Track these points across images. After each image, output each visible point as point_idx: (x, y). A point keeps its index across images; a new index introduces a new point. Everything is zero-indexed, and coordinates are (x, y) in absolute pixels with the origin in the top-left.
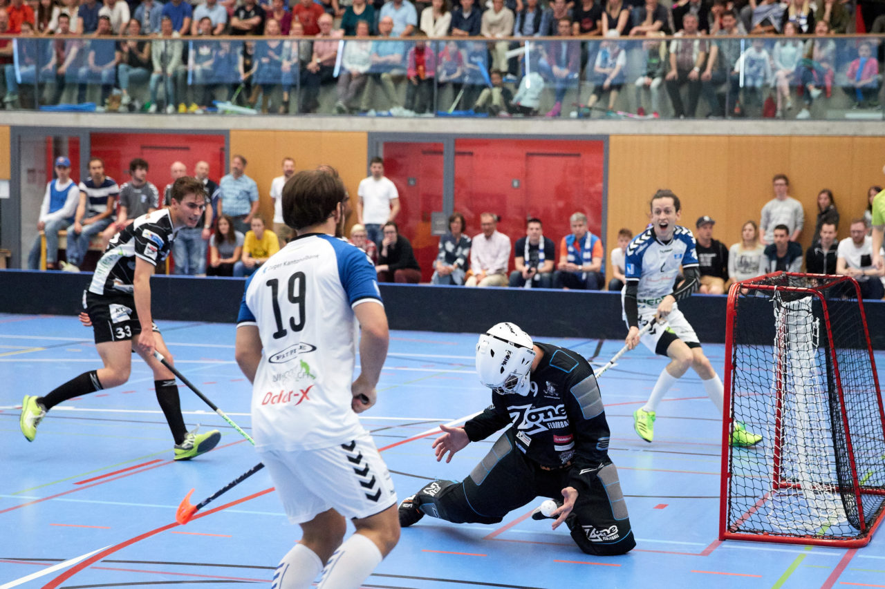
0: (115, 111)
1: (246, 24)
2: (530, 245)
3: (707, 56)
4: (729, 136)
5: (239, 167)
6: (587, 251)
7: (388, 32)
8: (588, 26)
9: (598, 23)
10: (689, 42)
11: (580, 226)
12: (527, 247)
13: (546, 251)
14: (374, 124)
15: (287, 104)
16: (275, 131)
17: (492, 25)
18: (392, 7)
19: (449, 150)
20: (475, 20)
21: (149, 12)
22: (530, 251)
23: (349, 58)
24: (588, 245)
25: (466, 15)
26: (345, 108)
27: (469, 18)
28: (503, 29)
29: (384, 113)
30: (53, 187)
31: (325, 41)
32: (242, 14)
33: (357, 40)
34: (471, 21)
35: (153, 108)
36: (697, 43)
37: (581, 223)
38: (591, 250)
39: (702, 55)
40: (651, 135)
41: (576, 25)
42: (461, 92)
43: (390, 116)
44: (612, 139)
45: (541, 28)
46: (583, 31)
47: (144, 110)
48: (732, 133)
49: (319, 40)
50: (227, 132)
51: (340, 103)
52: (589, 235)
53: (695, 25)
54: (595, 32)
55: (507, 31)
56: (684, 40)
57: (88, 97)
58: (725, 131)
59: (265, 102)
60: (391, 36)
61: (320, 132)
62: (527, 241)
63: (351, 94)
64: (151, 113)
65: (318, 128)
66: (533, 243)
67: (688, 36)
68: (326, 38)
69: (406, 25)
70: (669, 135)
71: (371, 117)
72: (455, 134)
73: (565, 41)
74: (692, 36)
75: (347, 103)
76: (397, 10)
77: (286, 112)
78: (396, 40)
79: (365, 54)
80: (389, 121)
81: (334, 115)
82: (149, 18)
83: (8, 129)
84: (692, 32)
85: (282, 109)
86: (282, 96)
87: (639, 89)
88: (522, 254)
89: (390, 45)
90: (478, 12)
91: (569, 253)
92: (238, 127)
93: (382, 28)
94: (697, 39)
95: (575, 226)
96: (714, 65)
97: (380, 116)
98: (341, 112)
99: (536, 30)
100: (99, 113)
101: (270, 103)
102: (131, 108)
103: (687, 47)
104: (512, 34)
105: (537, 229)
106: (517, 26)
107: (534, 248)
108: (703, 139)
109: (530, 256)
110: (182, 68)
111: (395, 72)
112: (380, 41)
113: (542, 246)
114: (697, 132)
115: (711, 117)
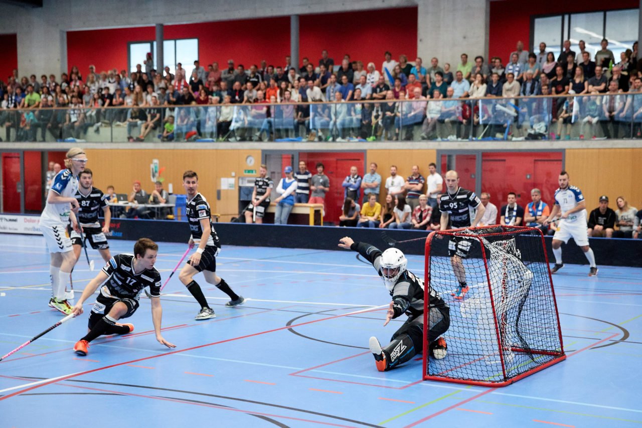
0: (313, 141)
1: (381, 95)
2: (509, 208)
3: (625, 104)
4: (633, 149)
5: (375, 169)
6: (540, 211)
7: (451, 96)
8: (560, 89)
9: (566, 87)
10: (613, 96)
11: (536, 195)
12: (507, 210)
13: (517, 211)
14: (440, 145)
15: (397, 135)
16: (390, 150)
17: (508, 90)
18: (456, 82)
19: (479, 158)
20: (499, 89)
21: (333, 89)
22: (509, 211)
23: (430, 110)
24: (540, 208)
25: (494, 85)
26: (426, 137)
27: (496, 86)
28: (514, 93)
29: (446, 139)
30: (284, 181)
31: (418, 101)
32: (378, 90)
33: (434, 101)
34: (497, 88)
35: (331, 139)
36: (618, 97)
37: (536, 194)
38: (542, 211)
39: (622, 104)
40: (588, 149)
41: (553, 89)
42: (487, 127)
43: (448, 141)
44: (567, 151)
45: (535, 91)
46: (557, 92)
47: (326, 140)
48: (634, 147)
49: (414, 101)
50: (365, 151)
51: (423, 134)
52: (541, 203)
53: (617, 87)
54: (565, 92)
55: (517, 93)
56: (611, 96)
57: (300, 134)
58: (630, 146)
59: (386, 135)
60: (452, 98)
61: (412, 150)
62: (508, 207)
63: (429, 129)
64: (329, 142)
65: (411, 148)
66: (511, 207)
67: (612, 93)
68: (417, 100)
69: (464, 92)
70: (599, 149)
71: (439, 142)
72: (481, 150)
73: (546, 98)
74: (615, 93)
75: (427, 134)
76: (459, 84)
77: (397, 140)
78: (455, 100)
79: (439, 108)
80: (448, 143)
81: (420, 141)
82: (333, 92)
83: (260, 152)
84: (614, 91)
85: (395, 138)
86: (395, 131)
87: (585, 124)
88: (504, 214)
89: (451, 102)
90: (501, 84)
91: (530, 212)
92: (371, 148)
93: (448, 93)
94: (618, 94)
95: (533, 196)
96: (628, 109)
97: (443, 141)
98: (423, 139)
99: (532, 92)
100: (304, 142)
101: (389, 135)
102: (320, 139)
103: (612, 99)
104: (519, 95)
105: (513, 198)
106: (522, 90)
107: (511, 209)
108: (618, 150)
109: (509, 214)
110: (348, 118)
111: (453, 118)
112: (447, 100)
113: (515, 208)
114: (615, 147)
115: (624, 138)
